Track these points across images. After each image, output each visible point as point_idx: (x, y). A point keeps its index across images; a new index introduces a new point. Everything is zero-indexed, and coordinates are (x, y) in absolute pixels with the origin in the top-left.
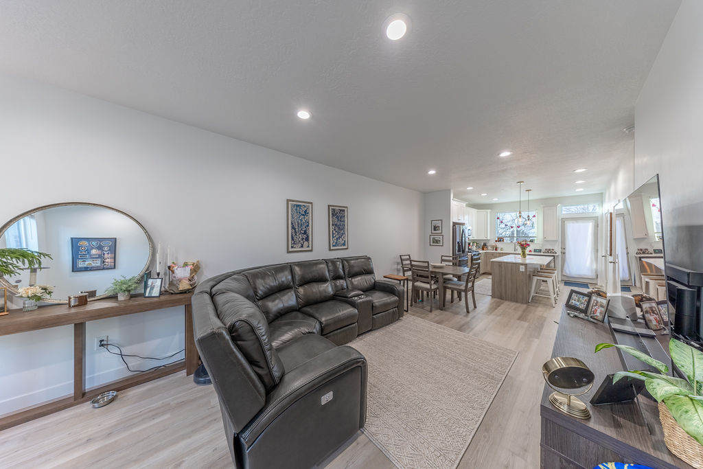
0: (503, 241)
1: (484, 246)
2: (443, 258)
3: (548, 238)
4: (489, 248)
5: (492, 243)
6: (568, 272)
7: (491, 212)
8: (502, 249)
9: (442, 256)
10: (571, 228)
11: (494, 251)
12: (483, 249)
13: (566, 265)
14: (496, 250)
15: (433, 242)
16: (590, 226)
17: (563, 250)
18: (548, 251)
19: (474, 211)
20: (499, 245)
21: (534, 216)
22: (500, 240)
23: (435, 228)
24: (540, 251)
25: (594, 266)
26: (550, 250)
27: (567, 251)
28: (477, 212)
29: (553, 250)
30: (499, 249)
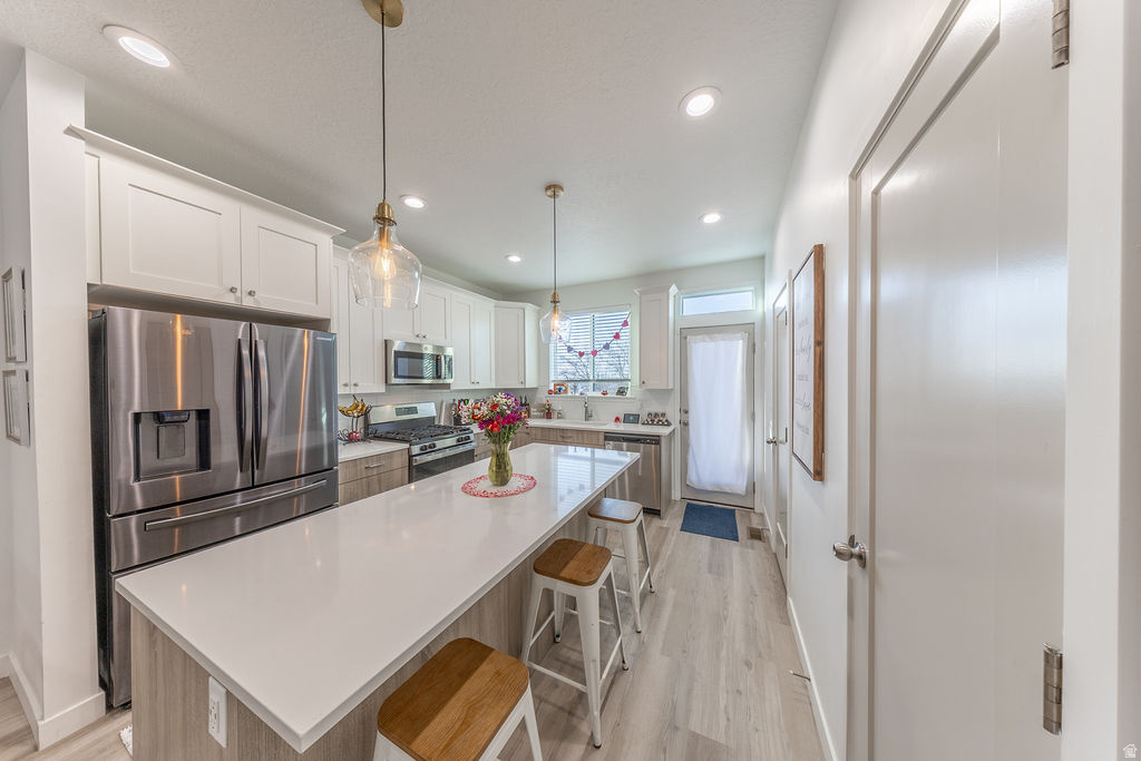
0: (566, 392)
3: (651, 385)
4: (533, 411)
5: (542, 398)
7: (534, 311)
8: (560, 417)
10: (701, 349)
11: (544, 423)
13: (690, 456)
14: (549, 417)
16: (738, 347)
17: (684, 417)
18: (654, 418)
19: (489, 304)
20: (557, 402)
21: (625, 324)
22: (559, 389)
24: (635, 419)
26: (656, 415)
27: (692, 418)
28: (496, 307)
29: (663, 415)
30: (555, 415)
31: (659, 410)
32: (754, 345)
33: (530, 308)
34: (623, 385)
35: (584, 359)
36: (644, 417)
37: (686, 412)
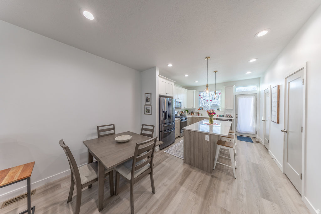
0: (203, 109)
1: (192, 113)
2: (144, 127)
3: (228, 108)
4: (195, 114)
5: (197, 111)
6: (239, 130)
7: (196, 91)
8: (202, 115)
9: (143, 125)
10: (241, 100)
11: (198, 116)
12: (191, 115)
13: (238, 125)
14: (199, 115)
15: (146, 112)
16: (252, 99)
17: (236, 116)
18: (228, 116)
19: (186, 90)
20: (200, 112)
21: (220, 94)
22: (201, 109)
23: (147, 100)
24: (223, 116)
25: (255, 126)
26: (228, 115)
27: (239, 116)
28: (188, 91)
29: (230, 115)
30: (200, 115)
31: (229, 114)
32: (257, 99)
33: (194, 91)
34: (218, 108)
35: (208, 102)
36: (225, 115)
37: (237, 114)
